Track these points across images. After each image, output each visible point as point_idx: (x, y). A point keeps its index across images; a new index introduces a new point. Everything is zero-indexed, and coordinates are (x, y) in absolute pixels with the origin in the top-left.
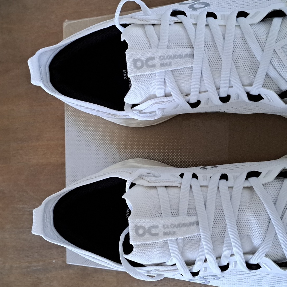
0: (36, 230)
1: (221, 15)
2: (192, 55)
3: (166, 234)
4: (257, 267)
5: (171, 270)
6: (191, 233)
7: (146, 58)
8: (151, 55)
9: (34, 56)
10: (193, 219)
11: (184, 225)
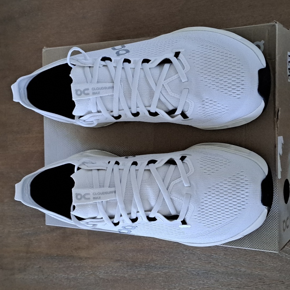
0: (18, 197)
1: (134, 61)
2: (113, 87)
3: (94, 198)
4: (154, 219)
5: (100, 221)
6: (110, 198)
7: (83, 89)
8: (87, 87)
9: (15, 83)
10: (112, 189)
11: (106, 193)
